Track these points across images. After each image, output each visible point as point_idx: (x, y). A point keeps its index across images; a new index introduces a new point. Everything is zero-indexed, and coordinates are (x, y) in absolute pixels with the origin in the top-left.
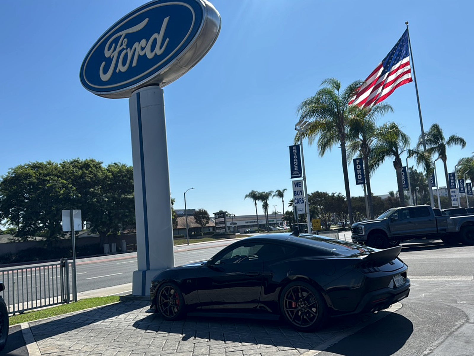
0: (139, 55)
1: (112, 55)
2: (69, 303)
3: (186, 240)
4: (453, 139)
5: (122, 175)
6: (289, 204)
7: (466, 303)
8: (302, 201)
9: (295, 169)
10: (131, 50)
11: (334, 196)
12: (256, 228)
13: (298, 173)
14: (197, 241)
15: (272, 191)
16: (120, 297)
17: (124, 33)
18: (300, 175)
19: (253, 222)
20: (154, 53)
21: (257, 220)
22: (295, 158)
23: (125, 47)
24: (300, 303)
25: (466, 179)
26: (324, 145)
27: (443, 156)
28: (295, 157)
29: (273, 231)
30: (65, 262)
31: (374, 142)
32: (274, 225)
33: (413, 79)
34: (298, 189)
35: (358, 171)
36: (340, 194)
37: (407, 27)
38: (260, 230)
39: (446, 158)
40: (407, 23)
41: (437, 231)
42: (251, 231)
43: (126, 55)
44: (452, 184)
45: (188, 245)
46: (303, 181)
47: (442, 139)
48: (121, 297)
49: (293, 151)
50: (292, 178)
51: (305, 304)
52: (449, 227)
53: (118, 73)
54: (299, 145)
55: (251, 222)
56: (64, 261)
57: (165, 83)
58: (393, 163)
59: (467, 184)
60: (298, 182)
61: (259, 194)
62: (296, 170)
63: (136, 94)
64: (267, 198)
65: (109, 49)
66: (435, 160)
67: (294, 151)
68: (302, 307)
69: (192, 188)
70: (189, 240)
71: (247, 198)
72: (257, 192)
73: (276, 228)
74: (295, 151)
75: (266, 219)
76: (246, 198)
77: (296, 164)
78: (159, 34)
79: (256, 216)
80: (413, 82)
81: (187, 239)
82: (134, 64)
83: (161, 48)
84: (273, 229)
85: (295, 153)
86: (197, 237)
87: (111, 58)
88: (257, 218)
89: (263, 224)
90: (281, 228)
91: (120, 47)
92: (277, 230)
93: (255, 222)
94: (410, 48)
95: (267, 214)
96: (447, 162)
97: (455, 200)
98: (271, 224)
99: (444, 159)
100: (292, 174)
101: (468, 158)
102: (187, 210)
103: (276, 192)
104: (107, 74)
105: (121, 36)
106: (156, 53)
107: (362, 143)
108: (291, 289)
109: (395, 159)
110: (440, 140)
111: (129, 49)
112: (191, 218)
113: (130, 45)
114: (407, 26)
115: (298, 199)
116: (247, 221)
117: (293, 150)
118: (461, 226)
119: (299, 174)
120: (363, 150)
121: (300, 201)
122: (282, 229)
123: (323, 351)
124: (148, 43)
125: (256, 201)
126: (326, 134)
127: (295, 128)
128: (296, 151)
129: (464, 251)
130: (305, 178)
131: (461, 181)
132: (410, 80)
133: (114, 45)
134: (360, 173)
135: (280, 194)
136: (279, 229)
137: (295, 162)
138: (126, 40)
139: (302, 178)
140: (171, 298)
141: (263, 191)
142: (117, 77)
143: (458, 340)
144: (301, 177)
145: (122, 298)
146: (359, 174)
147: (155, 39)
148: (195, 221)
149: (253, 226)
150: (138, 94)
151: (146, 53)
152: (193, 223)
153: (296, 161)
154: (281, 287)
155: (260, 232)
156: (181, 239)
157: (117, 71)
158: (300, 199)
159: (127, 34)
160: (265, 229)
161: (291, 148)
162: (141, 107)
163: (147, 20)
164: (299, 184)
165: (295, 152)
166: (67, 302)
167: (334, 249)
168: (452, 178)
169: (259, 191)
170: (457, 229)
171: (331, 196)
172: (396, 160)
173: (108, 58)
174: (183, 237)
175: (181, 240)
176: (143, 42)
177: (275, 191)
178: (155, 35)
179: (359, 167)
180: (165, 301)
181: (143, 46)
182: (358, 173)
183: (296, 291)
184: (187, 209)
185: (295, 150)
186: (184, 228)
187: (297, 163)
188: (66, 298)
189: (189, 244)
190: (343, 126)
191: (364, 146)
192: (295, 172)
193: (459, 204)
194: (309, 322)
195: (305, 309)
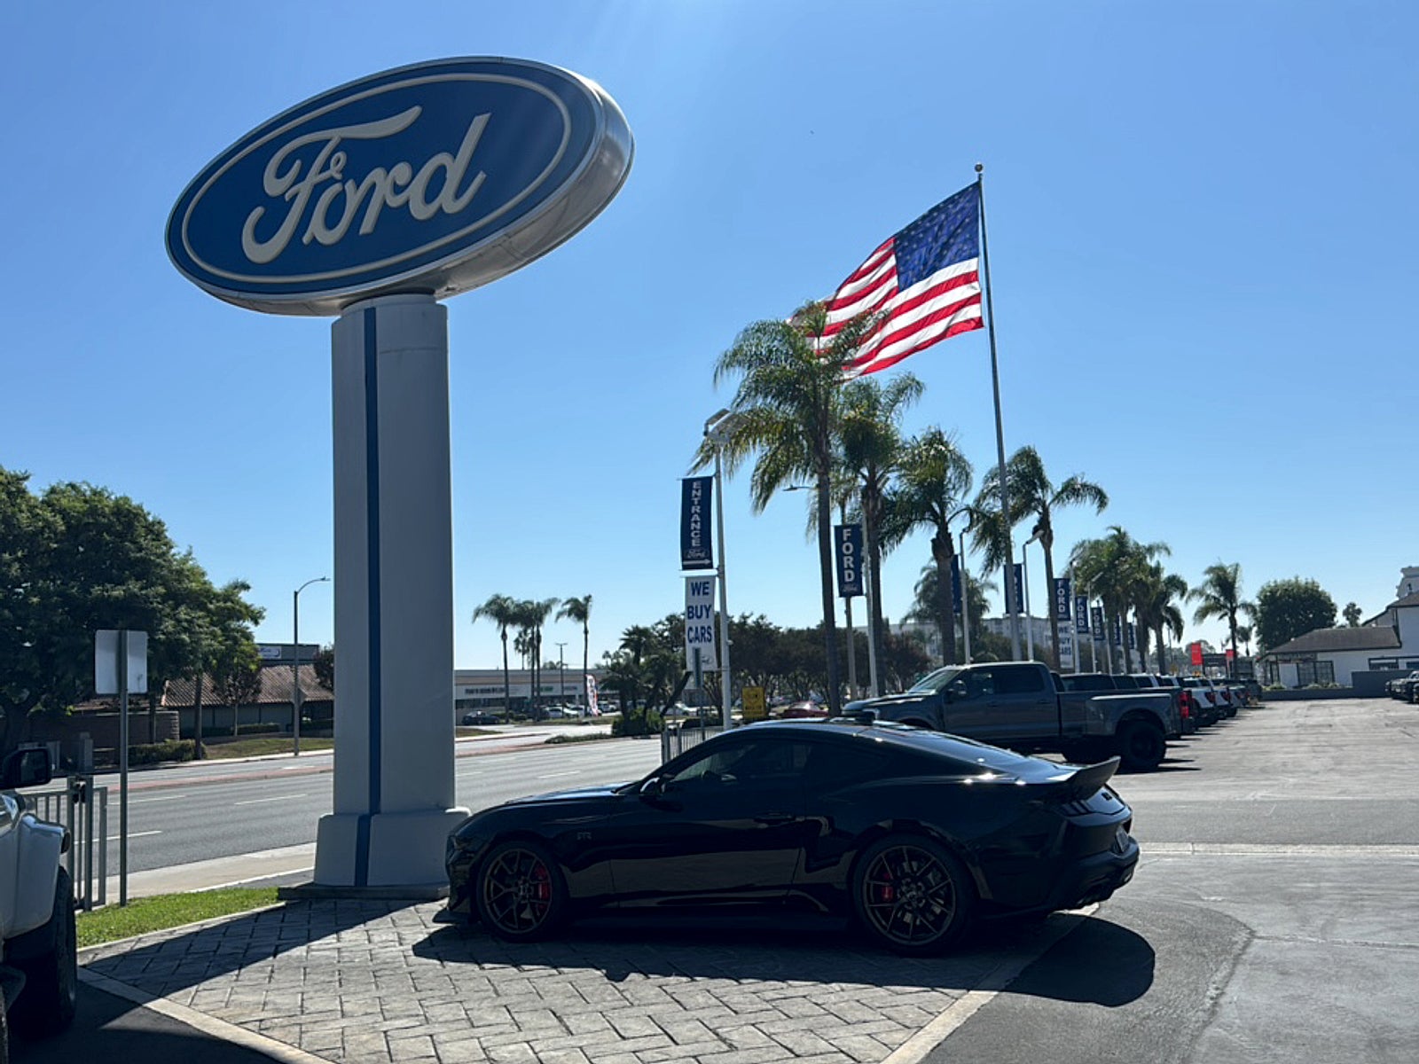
0: (385, 204)
1: (290, 192)
2: (90, 910)
3: (293, 739)
4: (1072, 490)
5: (96, 524)
6: (623, 642)
7: (1223, 900)
8: (707, 635)
9: (694, 544)
10: (358, 187)
11: (745, 623)
12: (501, 711)
13: (703, 555)
14: (320, 743)
15: (554, 601)
16: (280, 890)
17: (336, 135)
18: (707, 562)
19: (488, 691)
20: (433, 207)
21: (503, 686)
22: (696, 512)
23: (338, 176)
24: (904, 889)
25: (1093, 598)
26: (767, 483)
27: (1044, 532)
28: (696, 509)
29: (551, 720)
30: (84, 786)
31: (893, 483)
32: (552, 701)
33: (986, 321)
34: (699, 600)
35: (845, 558)
36: (762, 617)
37: (980, 179)
38: (511, 716)
39: (1050, 539)
40: (979, 168)
41: (1060, 732)
42: (484, 719)
43: (340, 199)
44: (1062, 609)
45: (296, 754)
46: (717, 580)
47: (1044, 485)
48: (284, 889)
49: (691, 493)
50: (685, 568)
51: (919, 888)
52: (1089, 722)
53: (308, 245)
54: (710, 479)
55: (483, 691)
56: (82, 783)
57: (453, 289)
58: (930, 544)
59: (1092, 609)
60: (703, 581)
61: (518, 606)
62: (696, 547)
63: (363, 313)
64: (540, 620)
65: (280, 173)
66: (1027, 543)
67: (694, 492)
68: (911, 898)
69: (323, 579)
70: (300, 739)
71: (481, 619)
72: (509, 601)
73: (559, 710)
74: (696, 494)
75: (533, 683)
76: (477, 619)
77: (695, 529)
78: (455, 157)
79: (503, 673)
80: (985, 331)
81: (292, 736)
82: (367, 226)
83: (458, 194)
84: (552, 714)
85: (696, 500)
86: (322, 732)
87: (287, 197)
88: (507, 680)
89: (519, 698)
90: (575, 712)
91: (321, 172)
92: (562, 717)
93: (494, 690)
94: (984, 236)
95: (536, 667)
96: (1052, 549)
97: (1066, 651)
98: (543, 700)
99: (1046, 541)
100: (684, 559)
101: (1097, 542)
102: (301, 645)
103: (567, 602)
104: (270, 242)
105: (324, 143)
106: (440, 209)
107: (866, 486)
108: (882, 855)
109: (938, 534)
110: (1040, 490)
111: (350, 185)
112: (308, 672)
113: (354, 172)
114: (980, 175)
115: (697, 629)
116: (470, 687)
117: (691, 488)
118: (1119, 722)
119: (703, 559)
120: (868, 504)
121: (703, 634)
122: (577, 716)
123: (1002, 991)
124: (417, 177)
125: (504, 627)
126: (774, 454)
127: (703, 430)
128: (699, 494)
129: (1132, 786)
130: (723, 572)
131: (1079, 601)
132: (978, 323)
133: (298, 163)
134: (852, 566)
135: (579, 610)
136: (568, 715)
137: (693, 525)
138: (341, 155)
139: (713, 572)
140: (520, 882)
141: (529, 599)
142: (300, 256)
143: (1261, 969)
144: (710, 566)
145: (283, 893)
146: (849, 568)
147: (442, 170)
148: (318, 680)
149: (488, 703)
150: (370, 315)
151: (407, 202)
152: (309, 687)
153: (696, 522)
154: (855, 851)
155: (511, 721)
156: (269, 737)
157: (306, 239)
158: (703, 628)
159: (343, 140)
160: (526, 712)
161: (687, 484)
162: (378, 351)
163: (415, 111)
164: (705, 588)
165: (696, 496)
166: (86, 906)
167: (981, 760)
168: (1061, 591)
169: (515, 599)
170: (1109, 729)
171: (737, 625)
172: (941, 537)
173: (277, 198)
174: (275, 729)
175: (269, 740)
176: (402, 171)
177: (564, 601)
178: (442, 158)
179: (848, 548)
180: (505, 890)
181: (400, 182)
182: (846, 566)
183: (896, 859)
184: (299, 642)
185: (697, 490)
186: (286, 703)
187: (698, 527)
188: (83, 895)
189: (301, 754)
190: (827, 436)
191: (870, 493)
192: (692, 553)
193: (1077, 664)
194: (931, 931)
195: (919, 900)
